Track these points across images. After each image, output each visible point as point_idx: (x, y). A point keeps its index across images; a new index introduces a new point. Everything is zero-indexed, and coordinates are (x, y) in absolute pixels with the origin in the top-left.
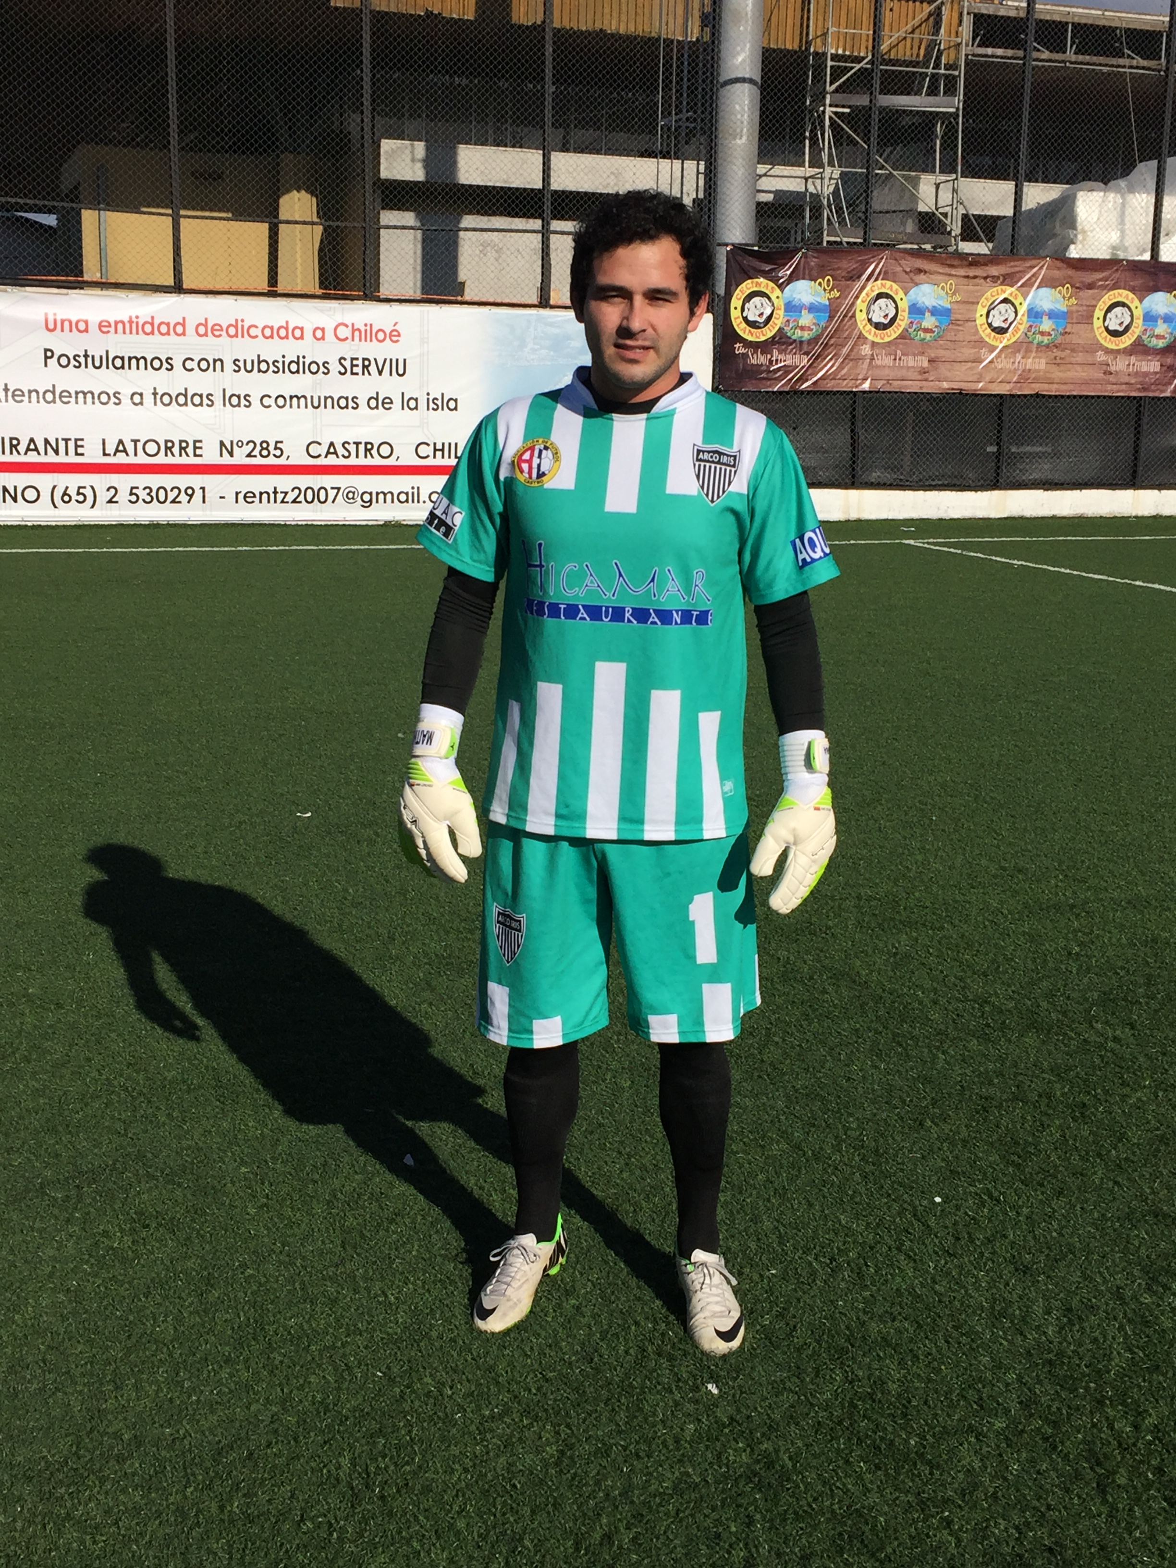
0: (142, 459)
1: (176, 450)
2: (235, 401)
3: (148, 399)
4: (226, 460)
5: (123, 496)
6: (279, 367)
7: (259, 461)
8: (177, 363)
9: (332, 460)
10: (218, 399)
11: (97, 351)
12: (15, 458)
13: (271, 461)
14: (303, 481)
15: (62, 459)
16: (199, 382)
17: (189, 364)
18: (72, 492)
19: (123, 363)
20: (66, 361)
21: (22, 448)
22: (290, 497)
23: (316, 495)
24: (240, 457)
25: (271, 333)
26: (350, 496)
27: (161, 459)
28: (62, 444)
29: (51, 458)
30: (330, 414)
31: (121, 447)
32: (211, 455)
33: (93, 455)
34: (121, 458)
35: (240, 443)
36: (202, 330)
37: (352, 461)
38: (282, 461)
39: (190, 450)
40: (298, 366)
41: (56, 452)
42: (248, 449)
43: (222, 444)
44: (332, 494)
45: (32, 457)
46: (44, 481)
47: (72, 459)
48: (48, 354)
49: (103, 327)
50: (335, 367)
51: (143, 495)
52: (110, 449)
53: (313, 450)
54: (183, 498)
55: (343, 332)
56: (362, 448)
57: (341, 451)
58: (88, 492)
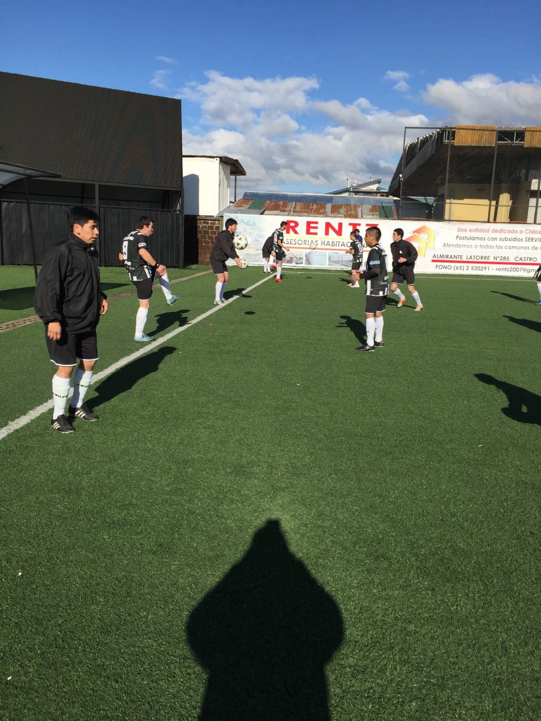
0: (475, 260)
1: (483, 258)
2: (499, 247)
3: (478, 247)
4: (495, 261)
5: (470, 268)
6: (510, 240)
7: (503, 261)
8: (486, 239)
9: (521, 262)
10: (495, 247)
11: (468, 236)
12: (447, 259)
13: (506, 261)
14: (513, 266)
15: (457, 260)
16: (491, 243)
17: (489, 239)
18: (459, 267)
19: (473, 239)
20: (461, 238)
21: (449, 257)
22: (510, 270)
23: (516, 270)
24: (498, 260)
25: (509, 232)
26: (524, 270)
27: (480, 260)
28: (458, 257)
29: (455, 259)
30: (522, 250)
31: (471, 257)
32: (491, 260)
33: (464, 259)
34: (471, 260)
35: (499, 257)
36: (493, 231)
37: (526, 262)
38: (508, 261)
39: (487, 258)
40: (515, 239)
41: (456, 258)
42: (500, 259)
43: (494, 257)
44: (520, 269)
45: (451, 259)
46: (453, 264)
47: (460, 260)
48: (457, 237)
49: (470, 230)
50: (524, 240)
51: (474, 268)
52: (468, 258)
53: (517, 259)
54: (484, 269)
55: (527, 232)
56: (529, 259)
57: (523, 259)
58: (462, 267)
